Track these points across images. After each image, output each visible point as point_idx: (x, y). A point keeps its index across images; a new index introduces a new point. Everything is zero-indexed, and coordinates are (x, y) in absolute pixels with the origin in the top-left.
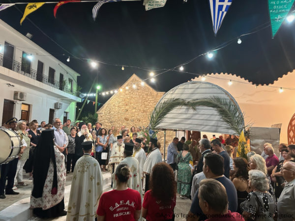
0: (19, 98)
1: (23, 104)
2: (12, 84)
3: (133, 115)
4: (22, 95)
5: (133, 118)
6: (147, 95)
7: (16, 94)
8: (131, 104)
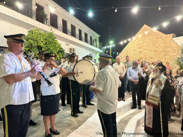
0: (72, 52)
3: (146, 55)
4: (74, 50)
6: (157, 38)
7: (71, 49)
8: (143, 47)
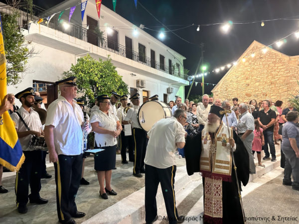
0: (140, 85)
1: (144, 91)
2: (134, 74)
3: (257, 90)
4: (142, 83)
5: (257, 93)
6: (274, 63)
7: (138, 82)
